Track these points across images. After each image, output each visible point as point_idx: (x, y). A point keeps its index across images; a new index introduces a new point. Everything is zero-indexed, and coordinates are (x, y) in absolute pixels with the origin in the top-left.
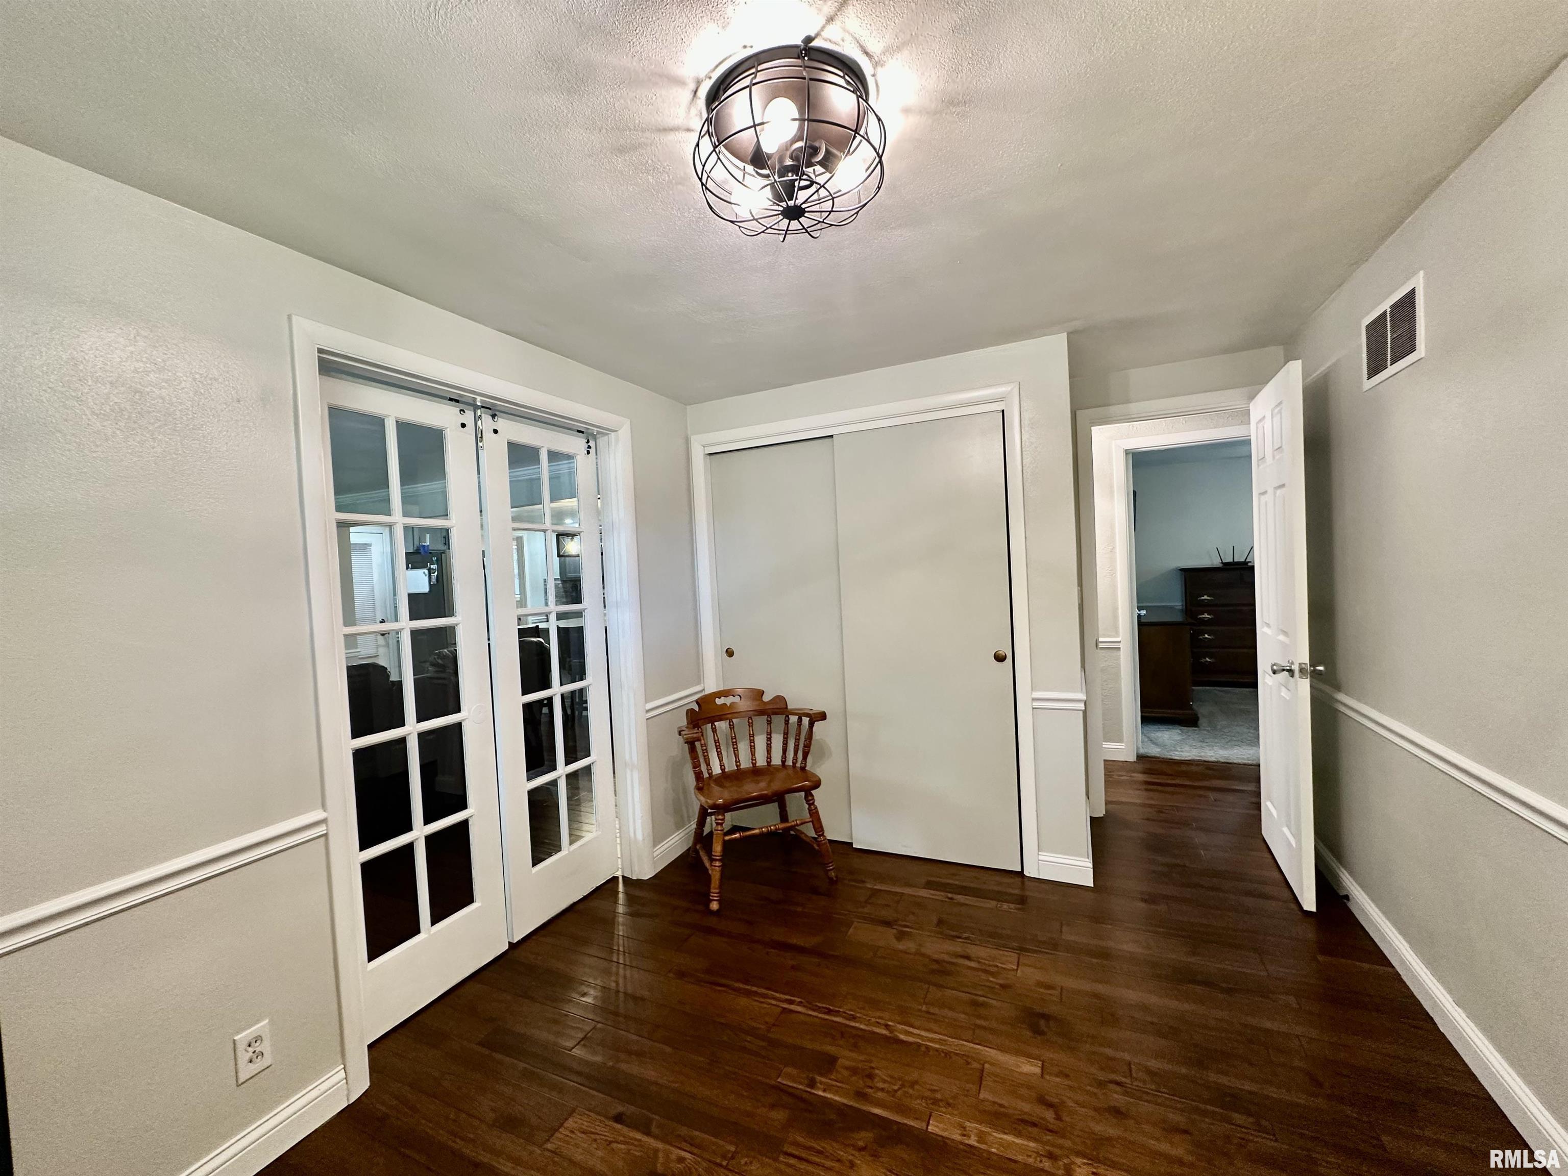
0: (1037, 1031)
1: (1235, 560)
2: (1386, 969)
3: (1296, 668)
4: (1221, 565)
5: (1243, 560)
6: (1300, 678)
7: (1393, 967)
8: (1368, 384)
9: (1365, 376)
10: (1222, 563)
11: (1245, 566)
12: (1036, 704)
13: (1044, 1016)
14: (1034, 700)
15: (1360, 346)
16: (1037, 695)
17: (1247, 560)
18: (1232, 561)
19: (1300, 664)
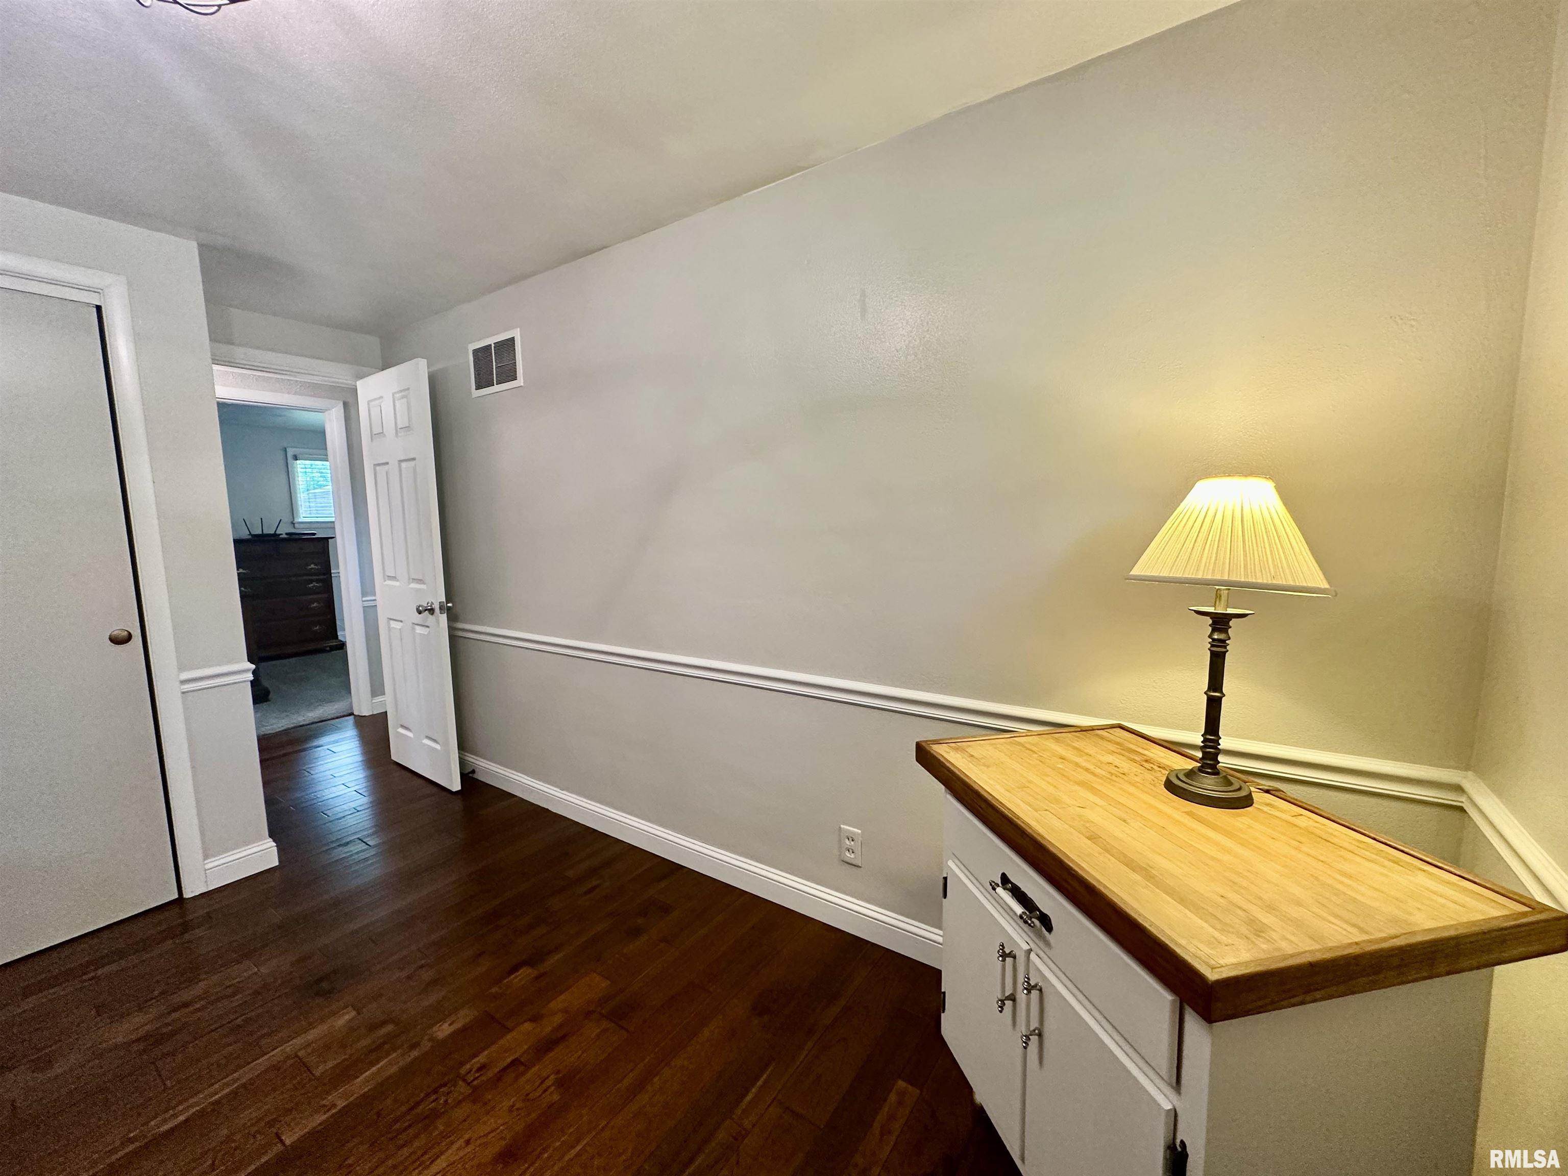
0: (325, 994)
1: (265, 532)
2: (513, 799)
3: (436, 607)
4: (250, 537)
5: (273, 532)
6: (441, 613)
7: (516, 796)
8: (476, 393)
9: (473, 386)
10: (250, 534)
11: (276, 538)
12: (187, 687)
13: (320, 980)
14: (183, 682)
15: (468, 362)
16: (185, 676)
17: (278, 532)
18: (261, 533)
19: (440, 602)
